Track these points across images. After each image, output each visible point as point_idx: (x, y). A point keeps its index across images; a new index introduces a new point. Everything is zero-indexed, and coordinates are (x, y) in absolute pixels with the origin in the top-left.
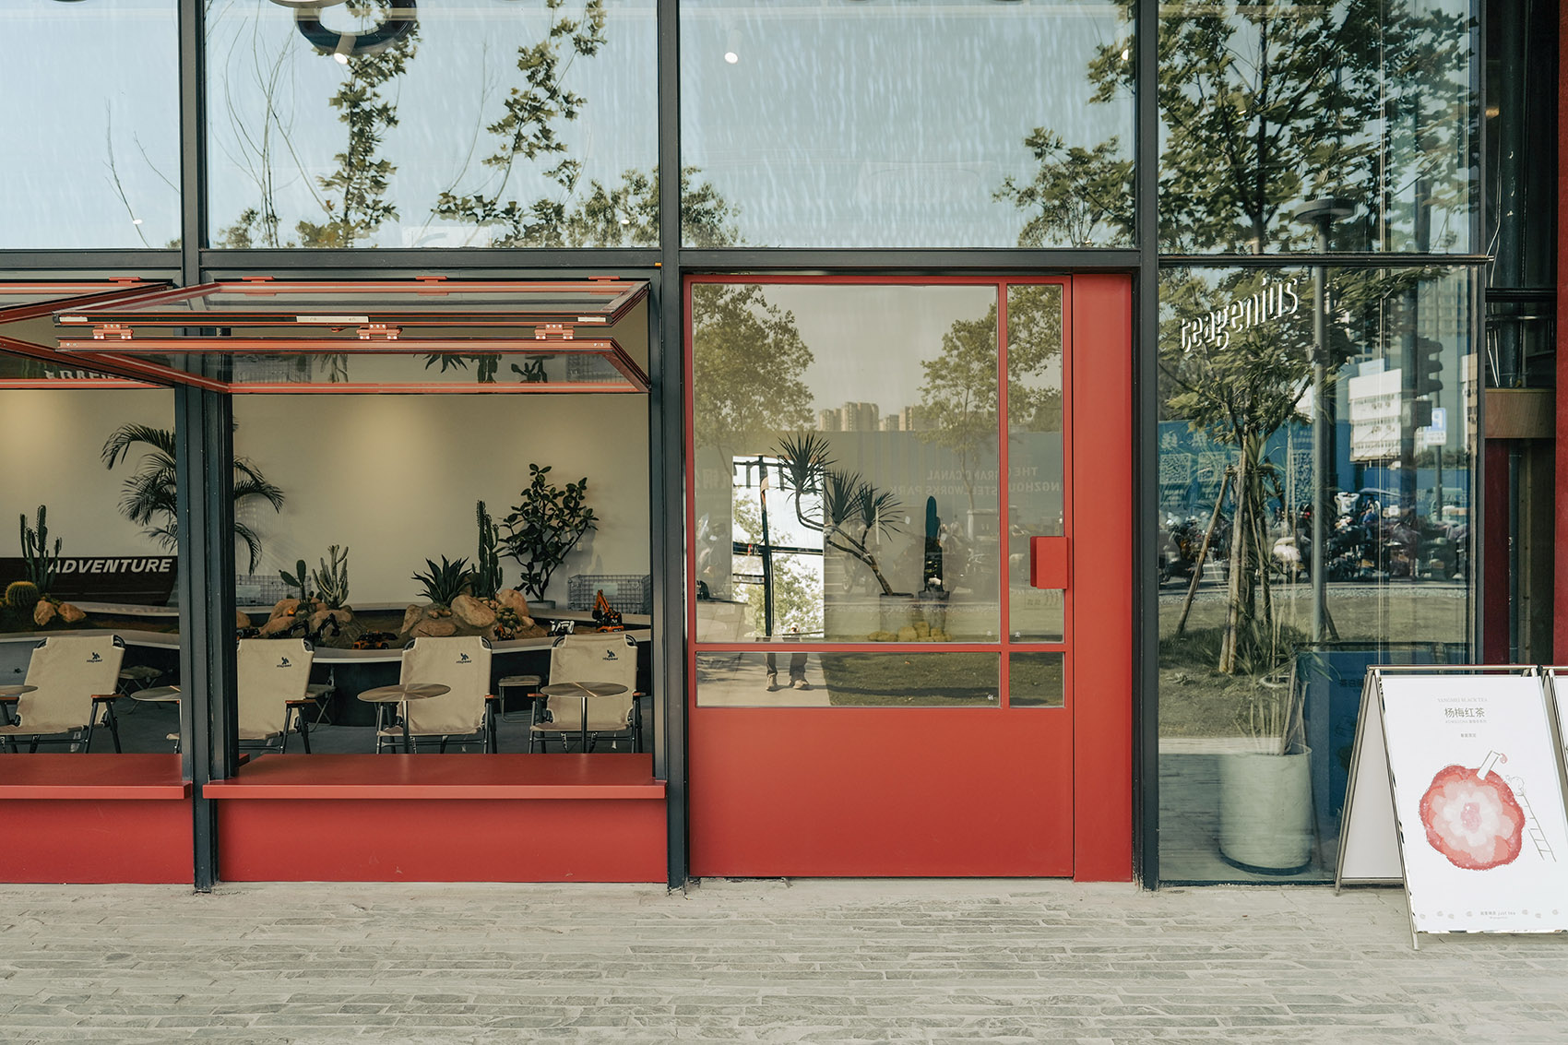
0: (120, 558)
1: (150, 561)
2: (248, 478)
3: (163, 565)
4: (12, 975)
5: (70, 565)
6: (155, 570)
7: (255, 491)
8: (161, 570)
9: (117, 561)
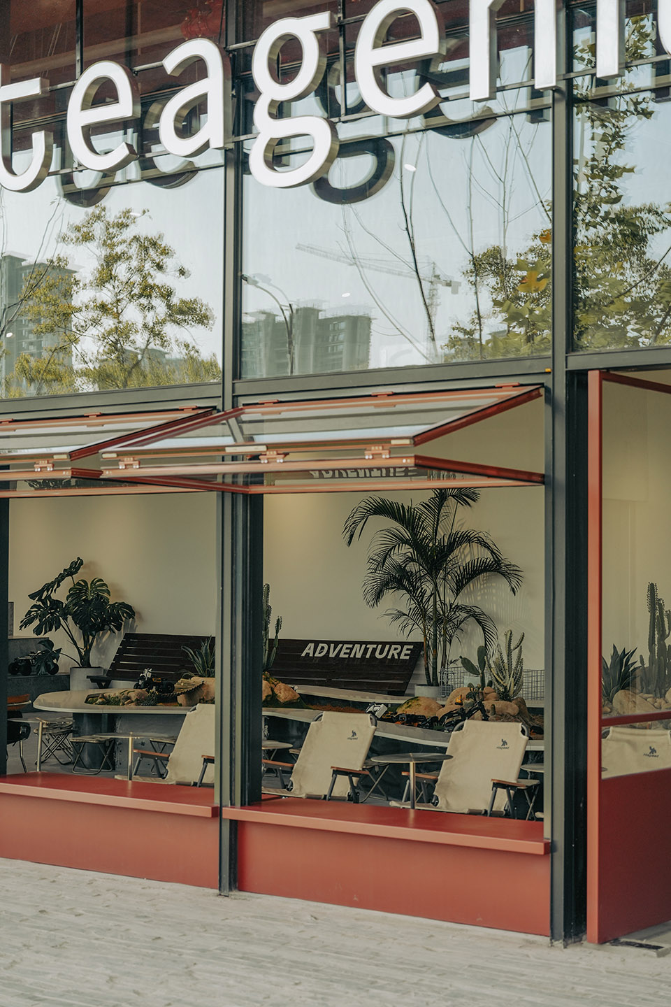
0: (367, 643)
1: (393, 647)
2: (488, 555)
3: (404, 651)
4: (80, 915)
5: (323, 648)
6: (396, 657)
7: (495, 570)
8: (402, 657)
9: (364, 646)
